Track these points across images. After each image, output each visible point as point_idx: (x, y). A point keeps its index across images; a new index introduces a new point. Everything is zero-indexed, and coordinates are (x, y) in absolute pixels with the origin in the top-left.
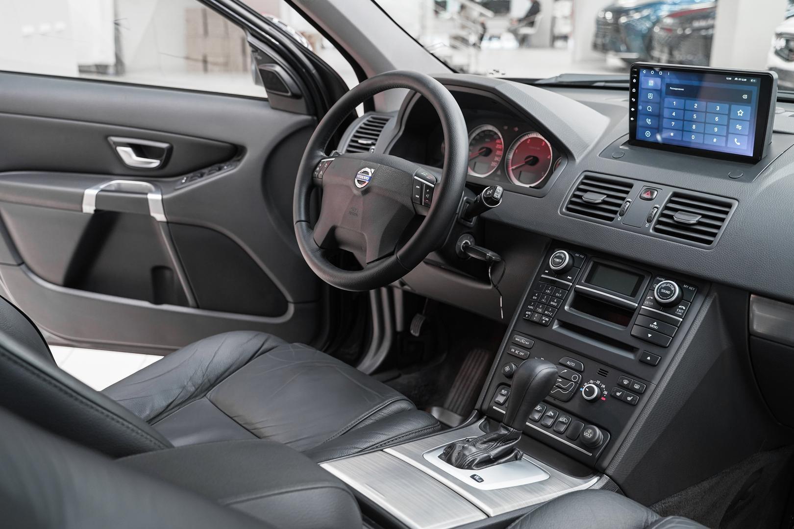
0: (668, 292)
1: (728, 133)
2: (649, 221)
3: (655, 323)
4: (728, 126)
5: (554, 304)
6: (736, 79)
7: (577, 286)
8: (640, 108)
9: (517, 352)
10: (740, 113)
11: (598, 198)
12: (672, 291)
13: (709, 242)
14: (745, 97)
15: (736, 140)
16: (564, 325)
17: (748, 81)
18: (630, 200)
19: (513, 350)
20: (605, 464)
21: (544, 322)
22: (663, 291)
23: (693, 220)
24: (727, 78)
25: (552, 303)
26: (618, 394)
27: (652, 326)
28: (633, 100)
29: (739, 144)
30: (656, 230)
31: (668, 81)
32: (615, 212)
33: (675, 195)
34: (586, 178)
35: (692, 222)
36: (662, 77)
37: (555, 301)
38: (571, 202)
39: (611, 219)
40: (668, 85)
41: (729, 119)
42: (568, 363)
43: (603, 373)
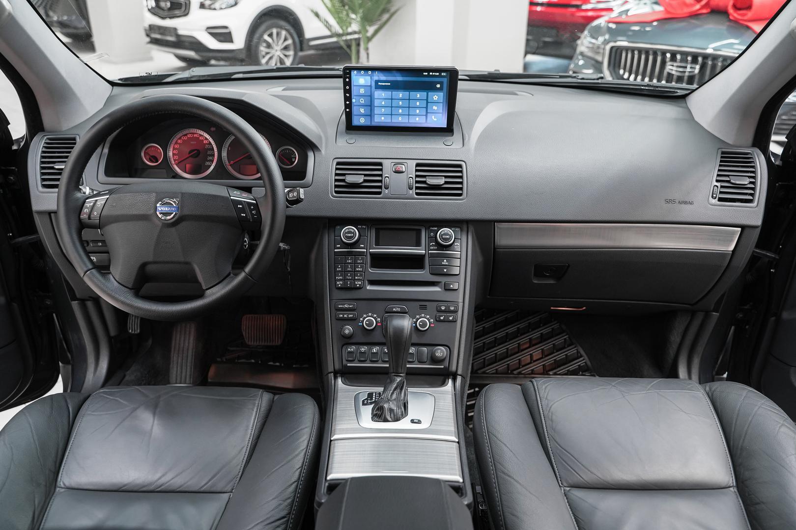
0: (448, 237)
1: (427, 112)
2: (411, 188)
3: (445, 261)
4: (427, 108)
5: (360, 269)
6: (431, 74)
7: (371, 250)
8: (354, 101)
9: (345, 316)
10: (435, 98)
11: (360, 179)
12: (450, 235)
13: (460, 195)
14: (438, 86)
15: (433, 117)
16: (372, 283)
17: (440, 74)
18: (387, 175)
19: (342, 316)
20: (454, 368)
21: (358, 286)
22: (444, 237)
23: (441, 181)
24: (424, 74)
25: (357, 269)
26: (442, 318)
27: (444, 263)
28: (348, 95)
29: (435, 119)
30: (417, 194)
31: (376, 78)
32: (380, 187)
33: (418, 165)
34: (338, 164)
35: (441, 183)
36: (371, 76)
37: (359, 266)
38: (336, 186)
39: (380, 193)
40: (377, 82)
41: (427, 103)
42: (394, 309)
43: (423, 308)
